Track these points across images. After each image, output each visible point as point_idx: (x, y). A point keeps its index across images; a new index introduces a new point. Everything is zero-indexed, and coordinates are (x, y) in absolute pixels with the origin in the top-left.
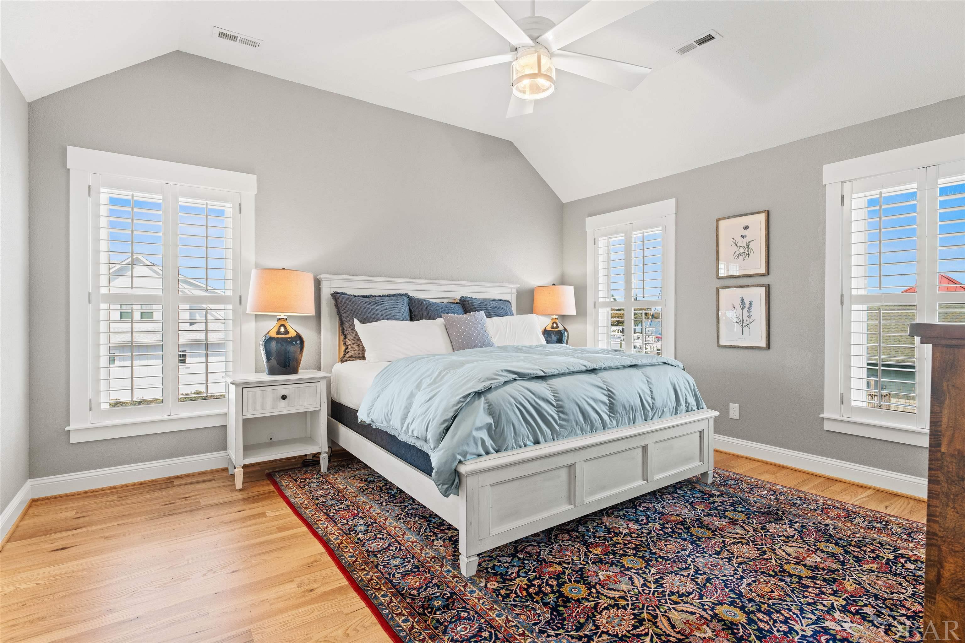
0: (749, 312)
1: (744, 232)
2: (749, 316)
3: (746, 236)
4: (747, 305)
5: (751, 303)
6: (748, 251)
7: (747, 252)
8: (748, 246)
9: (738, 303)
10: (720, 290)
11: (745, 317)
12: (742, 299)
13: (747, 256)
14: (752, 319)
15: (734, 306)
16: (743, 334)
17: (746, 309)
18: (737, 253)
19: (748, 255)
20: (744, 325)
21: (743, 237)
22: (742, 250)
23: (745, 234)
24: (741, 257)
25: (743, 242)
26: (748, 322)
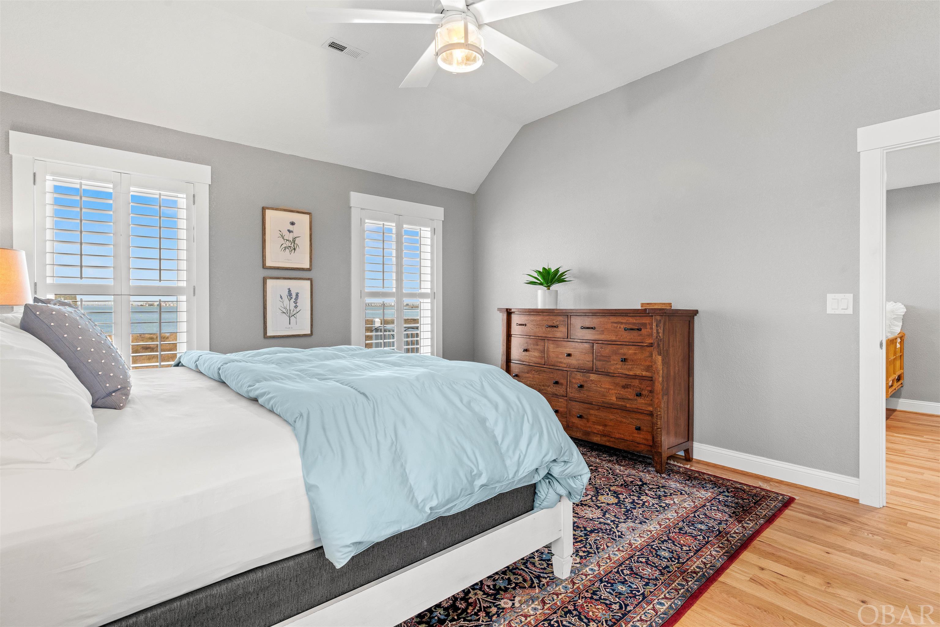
0: (295, 302)
1: (291, 228)
2: (296, 307)
3: (292, 232)
4: (294, 296)
5: (297, 295)
6: (294, 246)
7: (292, 246)
8: (294, 241)
9: (285, 294)
10: (268, 280)
11: (292, 308)
12: (289, 291)
13: (293, 251)
14: (298, 309)
15: (281, 297)
16: (290, 324)
17: (293, 300)
18: (283, 246)
19: (294, 249)
20: (290, 315)
21: (290, 231)
22: (288, 244)
23: (291, 229)
24: (287, 250)
25: (290, 237)
26: (295, 312)
